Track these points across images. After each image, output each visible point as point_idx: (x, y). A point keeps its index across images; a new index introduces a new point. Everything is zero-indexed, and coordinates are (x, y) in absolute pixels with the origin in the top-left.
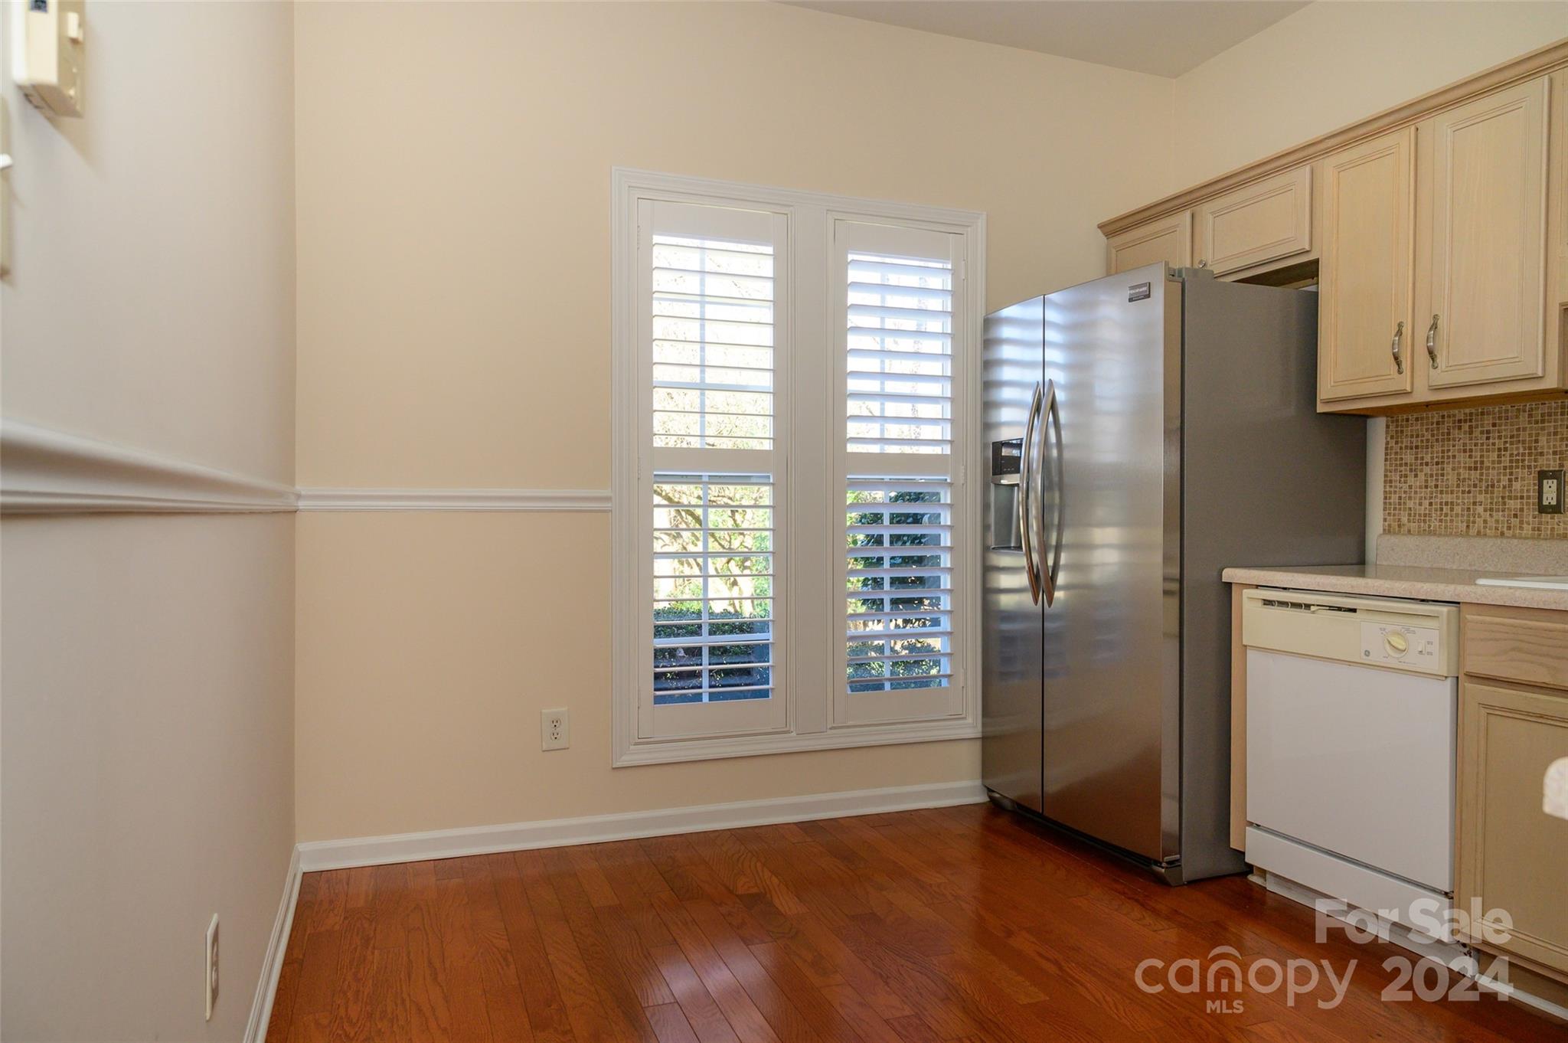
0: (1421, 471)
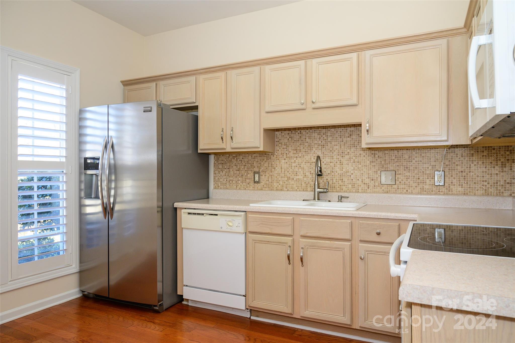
0: (224, 171)
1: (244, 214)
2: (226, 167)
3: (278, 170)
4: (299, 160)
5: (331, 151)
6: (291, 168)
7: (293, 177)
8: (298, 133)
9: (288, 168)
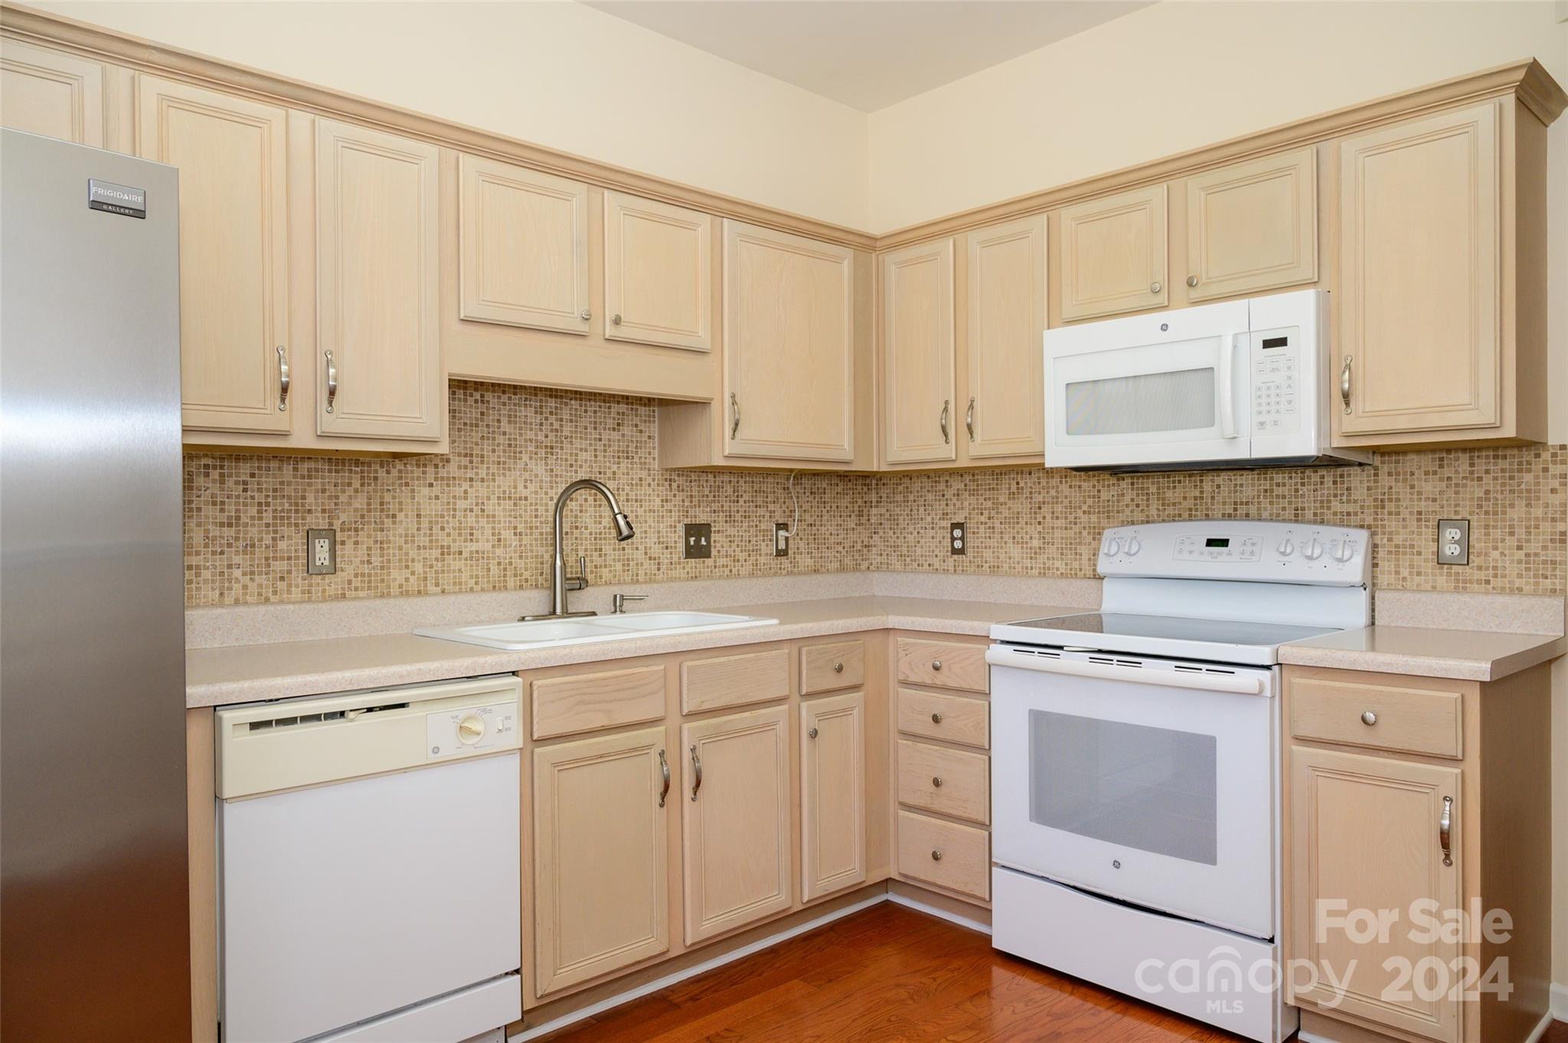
3: (406, 521)
4: (480, 490)
5: (571, 466)
6: (454, 516)
7: (460, 546)
8: (476, 401)
9: (442, 516)
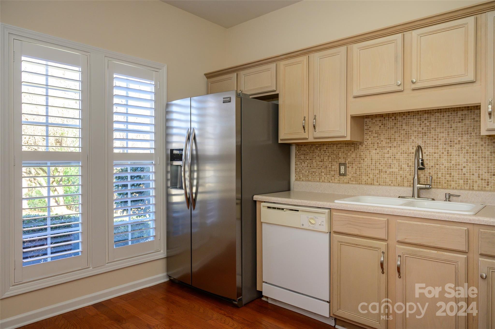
0: (306, 162)
1: (328, 211)
2: (308, 158)
3: (367, 161)
4: (393, 150)
5: (435, 139)
6: (384, 160)
7: (386, 170)
8: (393, 120)
9: (380, 160)
